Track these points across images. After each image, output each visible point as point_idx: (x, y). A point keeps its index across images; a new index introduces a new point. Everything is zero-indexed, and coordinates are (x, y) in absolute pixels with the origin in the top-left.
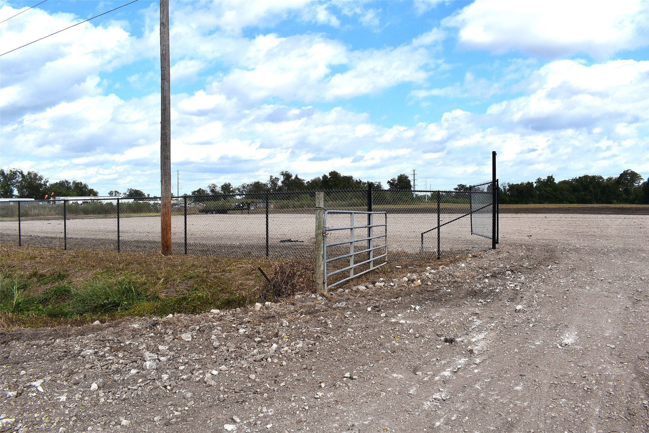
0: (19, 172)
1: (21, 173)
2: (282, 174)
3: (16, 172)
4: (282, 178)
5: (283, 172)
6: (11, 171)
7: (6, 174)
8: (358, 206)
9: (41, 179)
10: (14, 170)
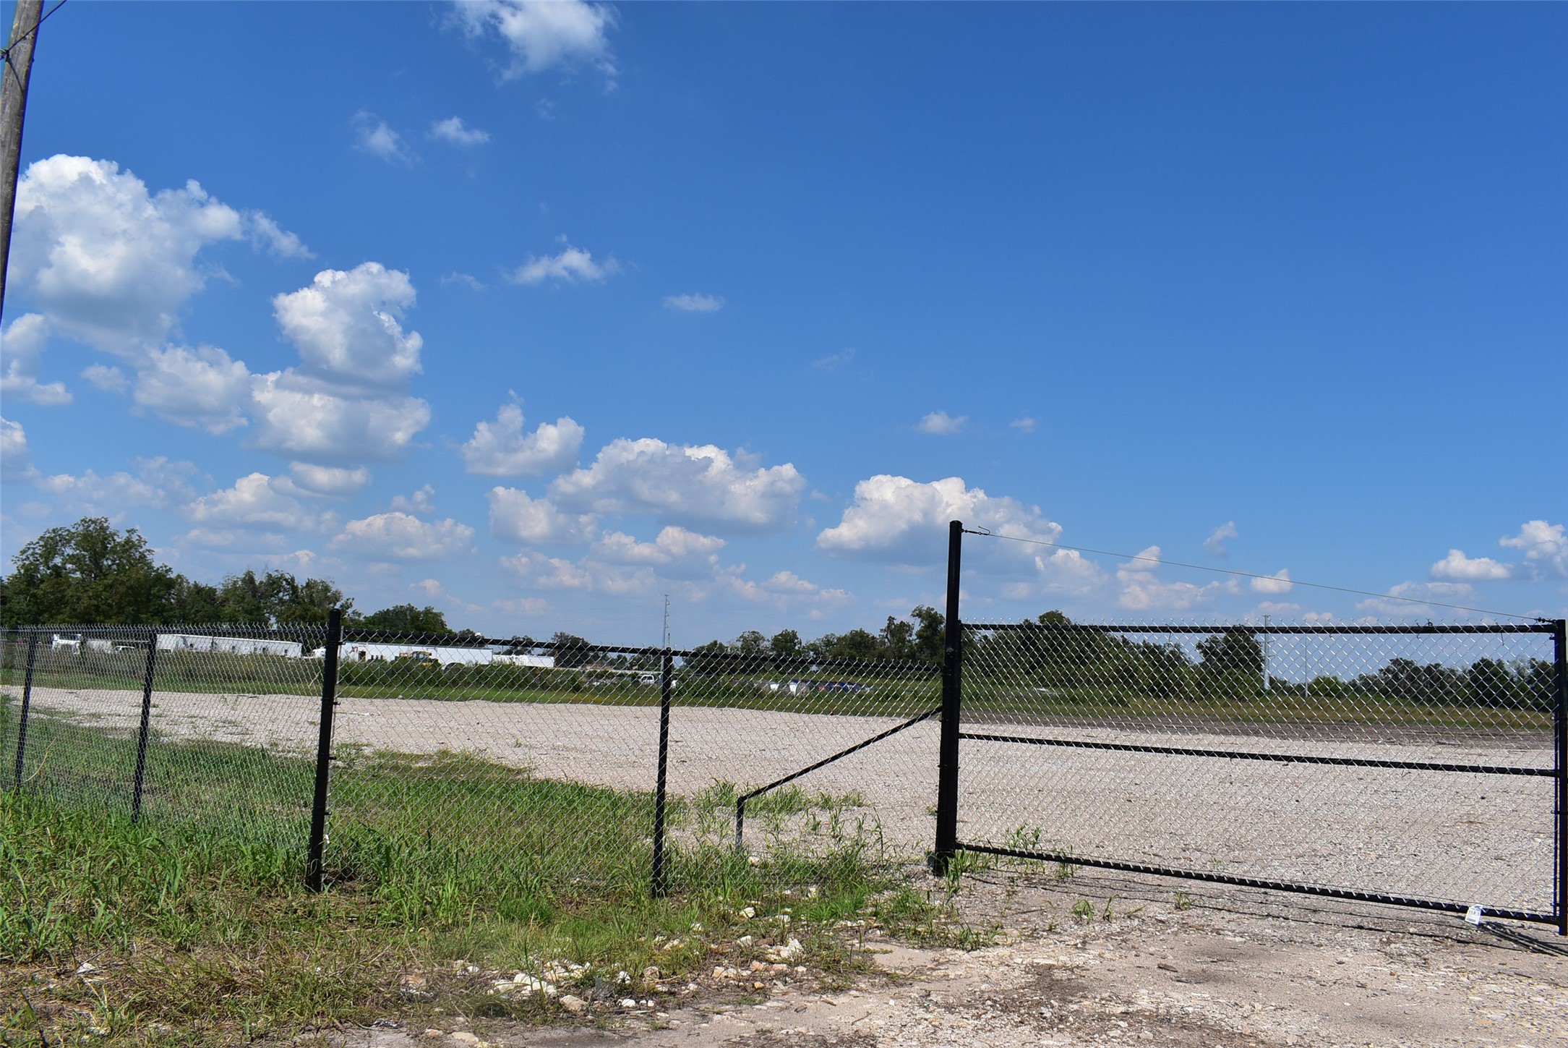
0: (286, 580)
1: (291, 582)
2: (919, 615)
3: (280, 578)
4: (917, 625)
5: (920, 612)
6: (270, 576)
7: (257, 583)
8: (1046, 686)
9: (336, 598)
10: (276, 573)
